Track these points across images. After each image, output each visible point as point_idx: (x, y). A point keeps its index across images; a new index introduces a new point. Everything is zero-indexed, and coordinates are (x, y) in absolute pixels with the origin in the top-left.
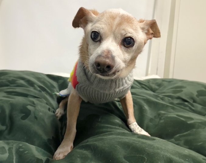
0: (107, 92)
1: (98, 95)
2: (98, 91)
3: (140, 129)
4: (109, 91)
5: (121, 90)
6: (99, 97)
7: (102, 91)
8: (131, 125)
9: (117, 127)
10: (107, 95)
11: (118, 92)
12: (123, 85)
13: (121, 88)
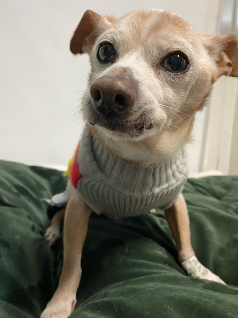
0: (136, 194)
1: (119, 199)
2: (120, 192)
3: (204, 271)
4: (141, 191)
5: (165, 191)
6: (122, 204)
7: (127, 193)
8: (187, 262)
9: (159, 265)
10: (137, 200)
11: (158, 194)
12: (167, 180)
13: (165, 186)
